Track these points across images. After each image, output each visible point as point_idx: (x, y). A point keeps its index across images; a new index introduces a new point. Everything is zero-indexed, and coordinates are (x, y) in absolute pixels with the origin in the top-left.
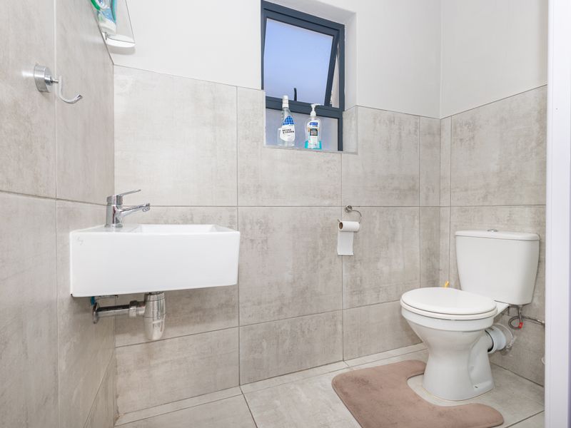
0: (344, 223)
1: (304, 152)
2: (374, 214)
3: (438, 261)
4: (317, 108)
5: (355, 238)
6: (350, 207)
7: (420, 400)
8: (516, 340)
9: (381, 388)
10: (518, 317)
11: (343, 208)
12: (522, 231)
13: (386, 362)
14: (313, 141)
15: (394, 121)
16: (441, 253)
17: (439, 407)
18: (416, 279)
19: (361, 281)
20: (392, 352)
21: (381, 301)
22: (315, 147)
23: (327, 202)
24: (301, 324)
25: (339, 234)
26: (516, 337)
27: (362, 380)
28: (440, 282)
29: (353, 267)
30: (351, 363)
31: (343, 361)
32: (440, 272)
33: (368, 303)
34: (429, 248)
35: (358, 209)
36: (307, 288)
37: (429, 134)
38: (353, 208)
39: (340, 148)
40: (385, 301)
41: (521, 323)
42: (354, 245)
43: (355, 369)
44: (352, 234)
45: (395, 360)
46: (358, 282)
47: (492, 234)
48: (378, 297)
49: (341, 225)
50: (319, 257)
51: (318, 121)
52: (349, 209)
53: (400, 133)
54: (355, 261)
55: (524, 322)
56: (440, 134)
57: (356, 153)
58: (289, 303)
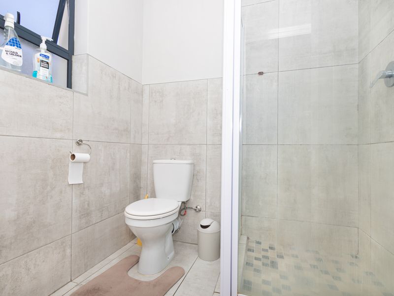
0: (76, 155)
1: (33, 81)
2: (100, 148)
3: (140, 182)
4: (47, 42)
5: (84, 168)
6: (81, 141)
7: (140, 282)
8: (183, 222)
9: (111, 288)
10: (184, 209)
11: (74, 142)
12: (186, 159)
13: (109, 266)
14: (43, 73)
15: (115, 77)
16: (142, 176)
17: (152, 281)
18: (127, 196)
19: (88, 205)
20: (111, 257)
21: (103, 219)
22: (45, 79)
23: (58, 135)
24: (26, 262)
25: (70, 165)
26: (182, 221)
27: (94, 289)
28: (141, 196)
29: (82, 193)
30: (78, 280)
31: (71, 281)
32: (141, 189)
33: (94, 222)
34: (135, 174)
35: (88, 143)
36: (34, 222)
37: (136, 93)
38: (84, 142)
39: (69, 85)
40: (107, 217)
41: (186, 212)
42: (83, 173)
43: (84, 284)
44: (82, 165)
45: (115, 262)
46: (86, 206)
47: (173, 161)
48: (102, 216)
49: (73, 157)
50: (49, 188)
51: (49, 54)
52: (79, 143)
53: (119, 87)
54: (84, 188)
55: (187, 211)
56: (142, 95)
57: (87, 95)
58: (11, 243)
